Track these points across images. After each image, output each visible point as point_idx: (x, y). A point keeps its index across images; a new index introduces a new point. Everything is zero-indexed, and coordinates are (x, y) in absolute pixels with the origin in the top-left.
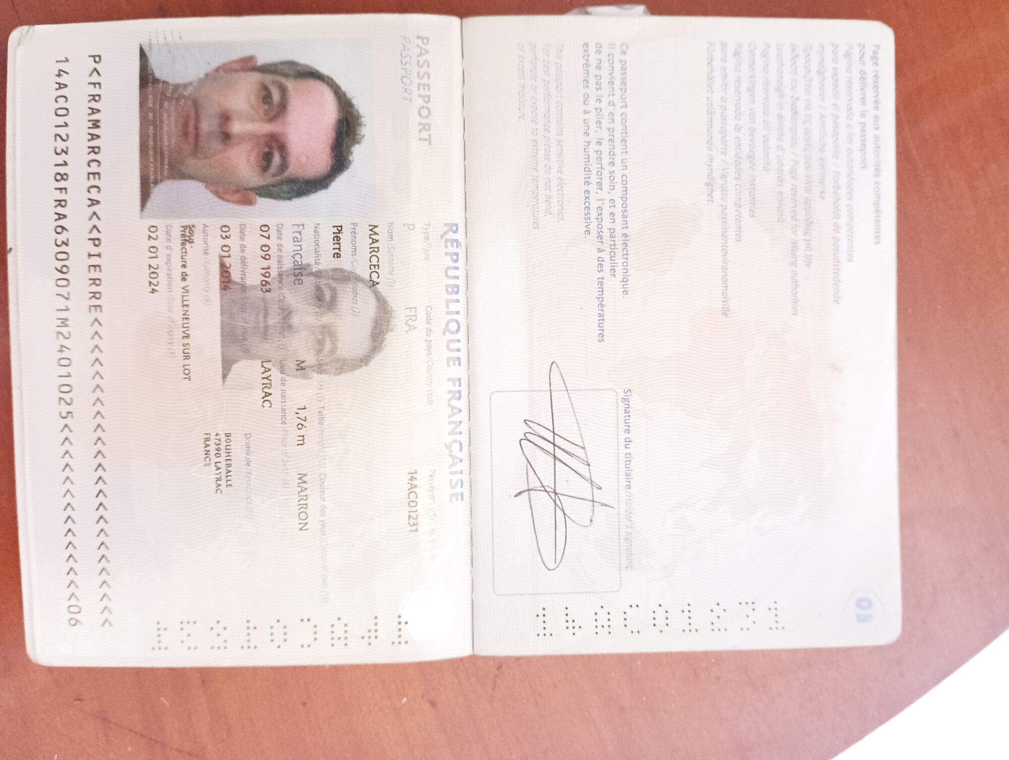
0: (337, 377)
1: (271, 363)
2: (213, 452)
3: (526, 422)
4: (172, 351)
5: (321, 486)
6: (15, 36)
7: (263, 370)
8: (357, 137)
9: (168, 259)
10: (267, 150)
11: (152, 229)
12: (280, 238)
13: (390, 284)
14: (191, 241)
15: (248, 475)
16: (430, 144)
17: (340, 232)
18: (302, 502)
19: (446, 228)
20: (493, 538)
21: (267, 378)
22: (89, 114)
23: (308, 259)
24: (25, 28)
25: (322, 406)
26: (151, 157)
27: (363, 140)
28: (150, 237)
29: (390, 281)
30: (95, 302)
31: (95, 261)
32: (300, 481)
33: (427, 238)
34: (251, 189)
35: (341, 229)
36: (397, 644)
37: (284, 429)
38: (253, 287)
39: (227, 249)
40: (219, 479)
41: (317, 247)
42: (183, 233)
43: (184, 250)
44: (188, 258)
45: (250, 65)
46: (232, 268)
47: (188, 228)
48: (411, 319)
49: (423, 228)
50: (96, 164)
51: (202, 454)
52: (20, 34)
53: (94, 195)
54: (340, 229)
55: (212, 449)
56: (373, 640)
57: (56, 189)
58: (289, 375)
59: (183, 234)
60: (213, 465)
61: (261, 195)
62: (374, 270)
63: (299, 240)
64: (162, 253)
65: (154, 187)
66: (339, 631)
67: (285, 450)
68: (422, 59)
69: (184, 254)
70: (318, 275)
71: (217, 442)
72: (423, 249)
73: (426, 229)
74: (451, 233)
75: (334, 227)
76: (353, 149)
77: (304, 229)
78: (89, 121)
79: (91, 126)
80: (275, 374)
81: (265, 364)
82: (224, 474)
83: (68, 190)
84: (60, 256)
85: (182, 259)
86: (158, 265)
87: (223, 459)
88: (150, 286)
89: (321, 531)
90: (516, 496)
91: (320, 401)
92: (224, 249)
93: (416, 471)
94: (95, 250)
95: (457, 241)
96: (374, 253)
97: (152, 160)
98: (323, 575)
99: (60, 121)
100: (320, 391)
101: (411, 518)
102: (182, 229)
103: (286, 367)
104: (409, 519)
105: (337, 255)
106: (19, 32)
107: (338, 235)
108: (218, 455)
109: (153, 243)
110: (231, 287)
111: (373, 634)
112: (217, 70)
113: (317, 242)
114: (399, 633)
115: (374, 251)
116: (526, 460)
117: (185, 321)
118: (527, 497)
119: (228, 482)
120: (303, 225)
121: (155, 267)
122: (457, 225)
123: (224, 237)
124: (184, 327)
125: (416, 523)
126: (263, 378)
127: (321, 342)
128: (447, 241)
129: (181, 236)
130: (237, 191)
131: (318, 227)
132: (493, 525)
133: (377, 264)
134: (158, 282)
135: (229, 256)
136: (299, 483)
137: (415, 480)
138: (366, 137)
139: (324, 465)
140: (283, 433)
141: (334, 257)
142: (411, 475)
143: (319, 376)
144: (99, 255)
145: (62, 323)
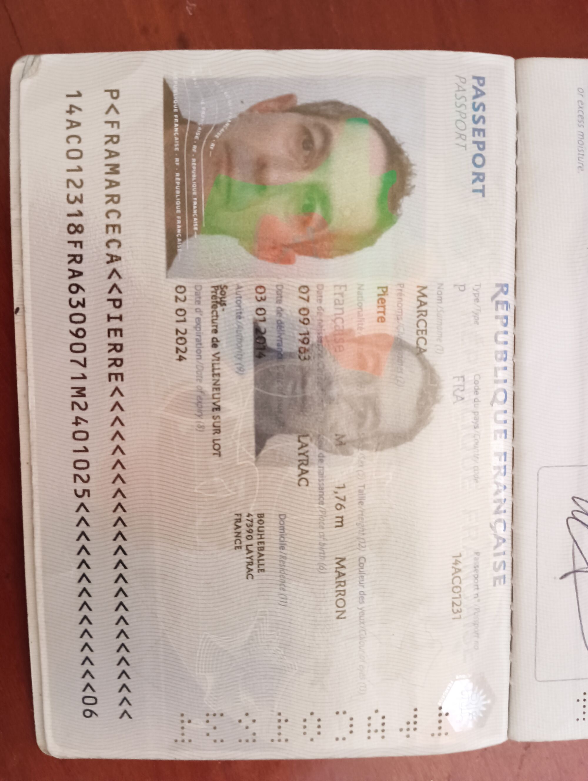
0: (379, 453)
1: (308, 438)
2: (244, 534)
3: (575, 499)
4: (201, 424)
5: (360, 571)
6: (17, 67)
7: (299, 445)
8: (405, 188)
9: (196, 322)
10: (307, 202)
11: (179, 290)
12: (321, 301)
13: (439, 351)
14: (223, 302)
15: (282, 559)
16: (484, 196)
17: (385, 293)
18: (340, 588)
19: (498, 289)
20: (536, 623)
21: (304, 454)
22: (106, 158)
23: (351, 324)
24: (30, 58)
25: (362, 484)
26: (178, 207)
27: (413, 191)
28: (177, 298)
29: (438, 347)
30: (114, 369)
31: (115, 324)
32: (338, 566)
33: (477, 300)
34: (288, 246)
35: (387, 291)
36: (436, 736)
37: (322, 510)
38: (291, 355)
39: (262, 312)
40: (249, 564)
41: (360, 310)
42: (214, 294)
43: (215, 314)
44: (220, 322)
45: (288, 106)
46: (267, 333)
47: (219, 288)
48: (458, 389)
49: (473, 289)
50: (115, 215)
51: (232, 537)
52: (23, 64)
53: (114, 249)
54: (385, 290)
55: (244, 530)
56: (411, 732)
57: (69, 242)
58: (327, 451)
59: (214, 296)
60: (244, 548)
61: (300, 253)
62: (421, 336)
63: (341, 302)
64: (191, 317)
65: (181, 242)
66: (376, 724)
67: (322, 532)
68: (478, 101)
69: (215, 318)
70: (361, 341)
71: (249, 523)
72: (473, 312)
73: (476, 290)
74: (502, 294)
75: (379, 288)
76: (401, 201)
77: (346, 290)
78: (107, 165)
79: (108, 171)
80: (313, 449)
81: (302, 439)
82: (255, 558)
83: (84, 244)
84: (75, 318)
85: (213, 323)
86: (186, 330)
87: (254, 541)
88: (177, 352)
89: (360, 619)
90: (562, 578)
91: (361, 479)
92: (260, 312)
93: (460, 554)
94: (115, 313)
95: (506, 303)
96: (422, 317)
97: (178, 211)
98: (360, 666)
99: (73, 164)
100: (360, 468)
101: (454, 605)
102: (213, 289)
103: (324, 443)
104: (453, 606)
105: (382, 320)
106: (23, 62)
107: (383, 297)
108: (249, 537)
109: (181, 305)
110: (266, 354)
111: (412, 726)
112: (251, 110)
113: (360, 305)
114: (439, 725)
115: (422, 315)
116: (572, 540)
117: (215, 392)
118: (573, 579)
119: (260, 566)
120: (345, 286)
121: (183, 331)
122: (507, 285)
123: (259, 299)
124: (214, 398)
125: (459, 610)
126: (300, 454)
127: (362, 416)
128: (497, 303)
129: (212, 298)
130: (274, 248)
131: (362, 288)
132: (536, 609)
133: (424, 328)
134: (186, 349)
135: (264, 320)
136: (336, 568)
137: (459, 563)
138: (416, 188)
139: (363, 549)
140: (321, 514)
141: (378, 321)
142: (455, 558)
143: (360, 451)
144: (120, 318)
145: (77, 392)
